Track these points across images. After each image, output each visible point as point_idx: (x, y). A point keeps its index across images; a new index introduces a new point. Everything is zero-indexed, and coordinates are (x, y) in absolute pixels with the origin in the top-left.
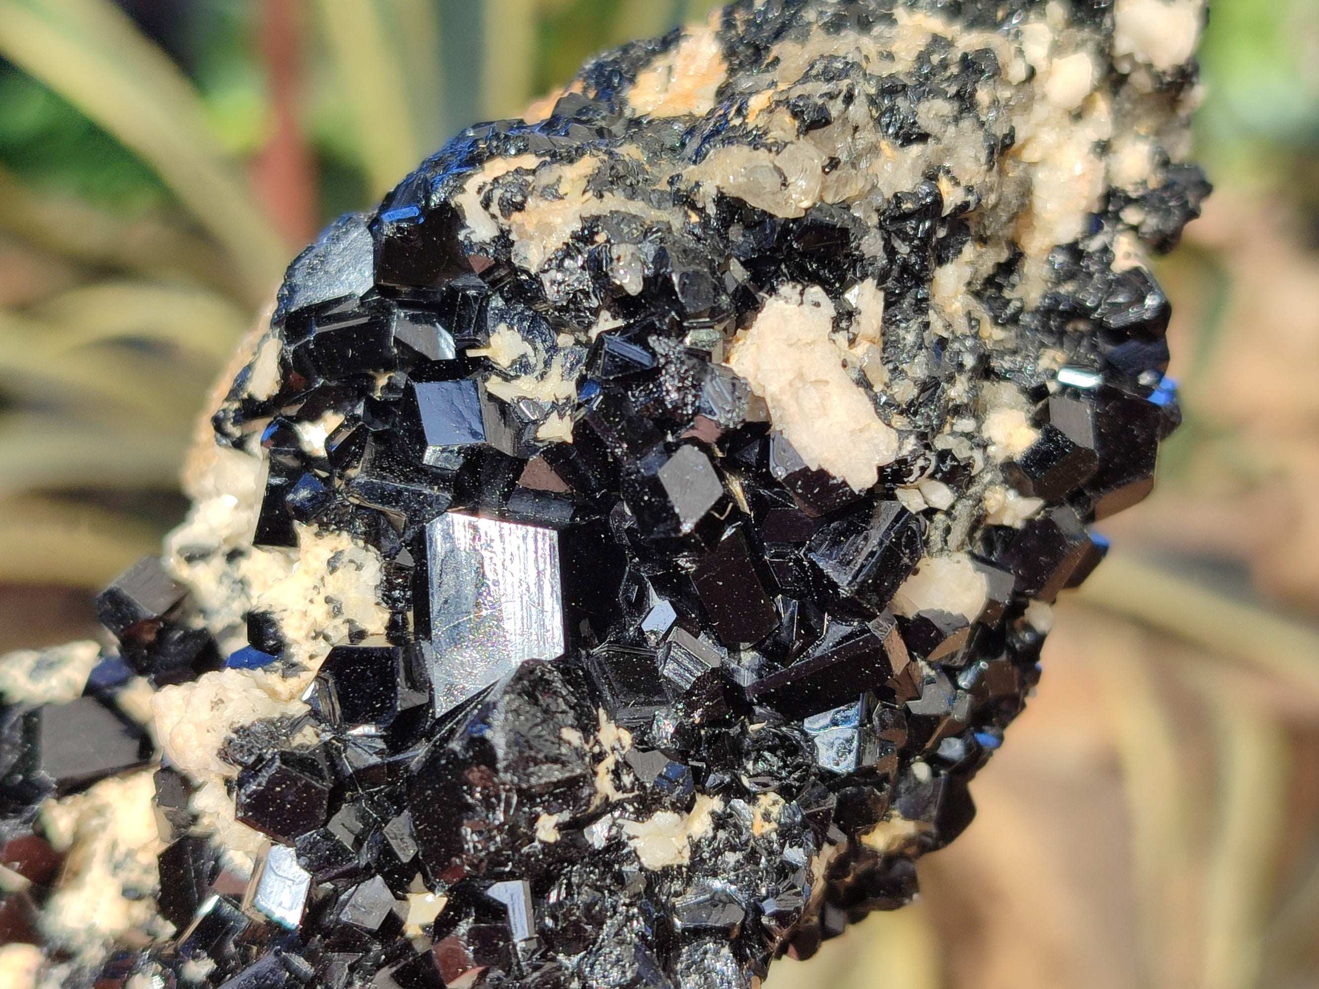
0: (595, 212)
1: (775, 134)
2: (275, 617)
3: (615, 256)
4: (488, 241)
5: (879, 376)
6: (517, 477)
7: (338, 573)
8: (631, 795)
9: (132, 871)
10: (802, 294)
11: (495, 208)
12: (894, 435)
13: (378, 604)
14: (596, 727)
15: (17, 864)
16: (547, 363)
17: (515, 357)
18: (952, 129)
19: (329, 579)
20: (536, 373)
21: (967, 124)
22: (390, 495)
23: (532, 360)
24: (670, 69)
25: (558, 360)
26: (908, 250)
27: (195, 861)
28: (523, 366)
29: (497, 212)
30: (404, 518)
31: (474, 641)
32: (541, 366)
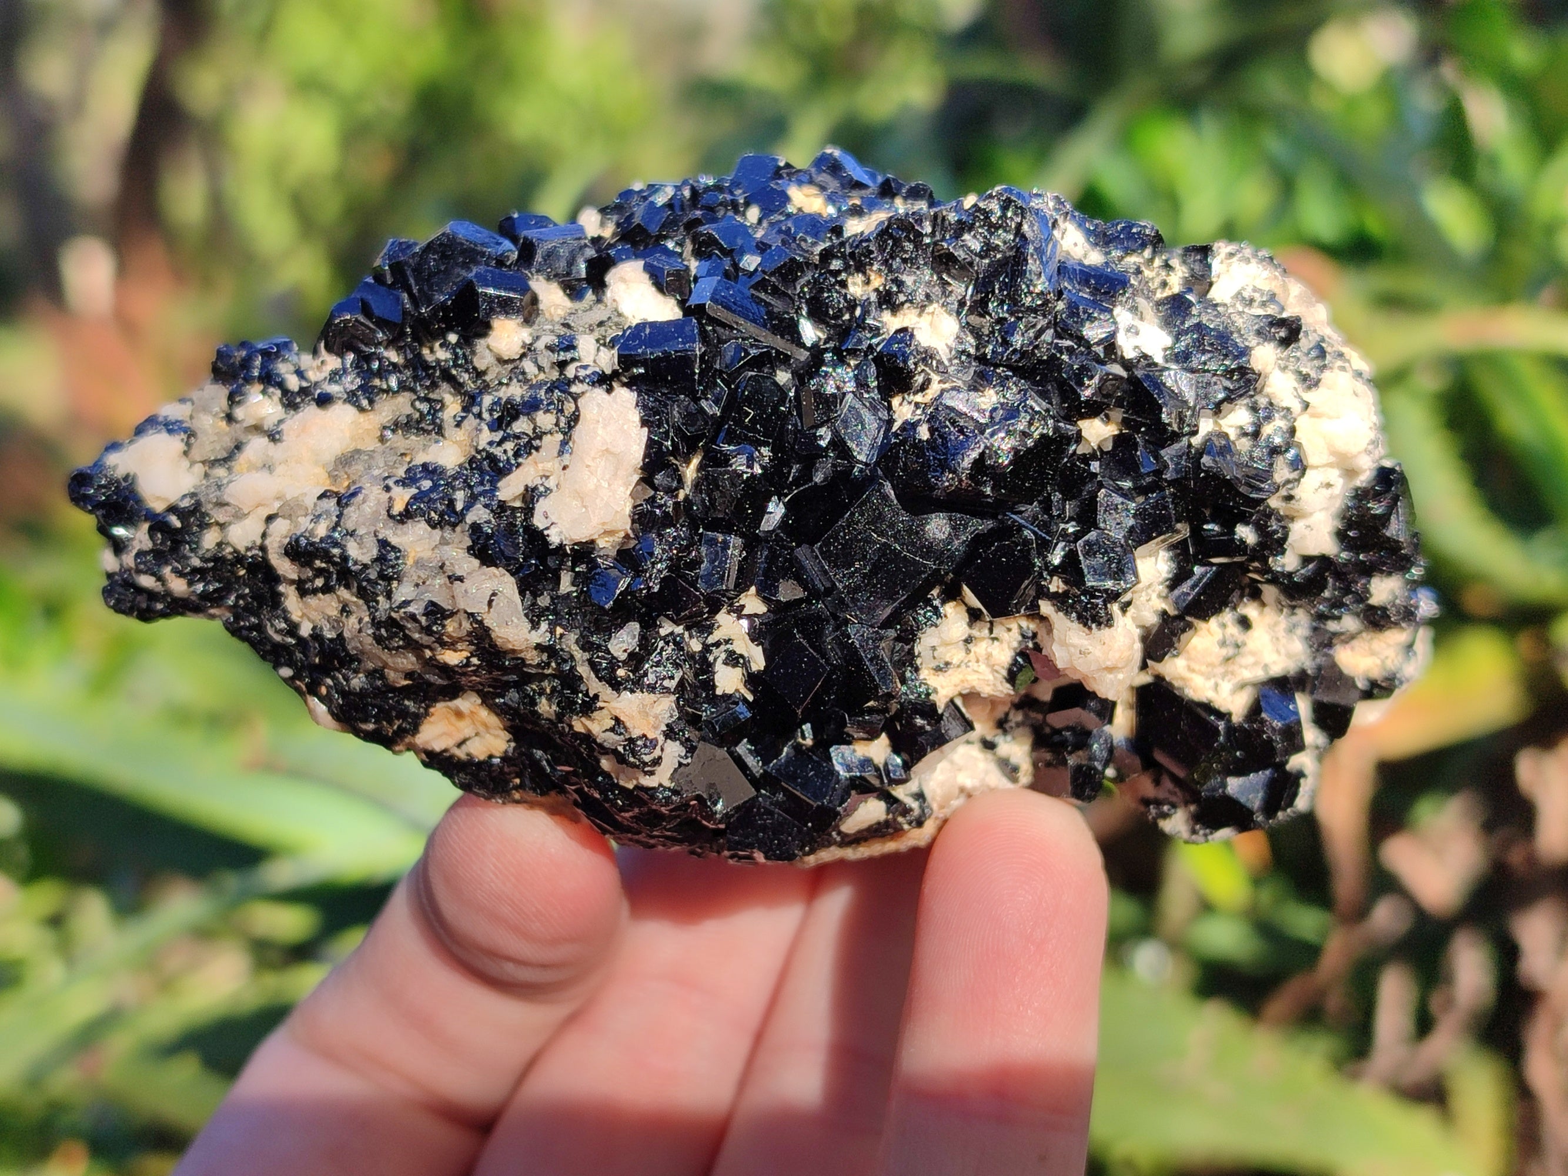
0: (609, 690)
1: (467, 626)
2: (1005, 673)
3: (626, 655)
4: (678, 742)
5: (551, 443)
6: (800, 601)
7: (948, 659)
8: (927, 369)
9: (1232, 636)
10: (547, 528)
11: (657, 752)
12: (580, 402)
13: (946, 616)
14: (906, 422)
15: (1291, 707)
16: (717, 644)
17: (729, 668)
18: (361, 531)
19: (955, 661)
20: (728, 646)
21: (349, 524)
22: (877, 664)
23: (723, 656)
24: (459, 745)
25: (711, 640)
26: (458, 493)
27: (1188, 594)
28: (734, 659)
29: (658, 748)
30: (883, 644)
31: (920, 539)
32: (723, 648)
